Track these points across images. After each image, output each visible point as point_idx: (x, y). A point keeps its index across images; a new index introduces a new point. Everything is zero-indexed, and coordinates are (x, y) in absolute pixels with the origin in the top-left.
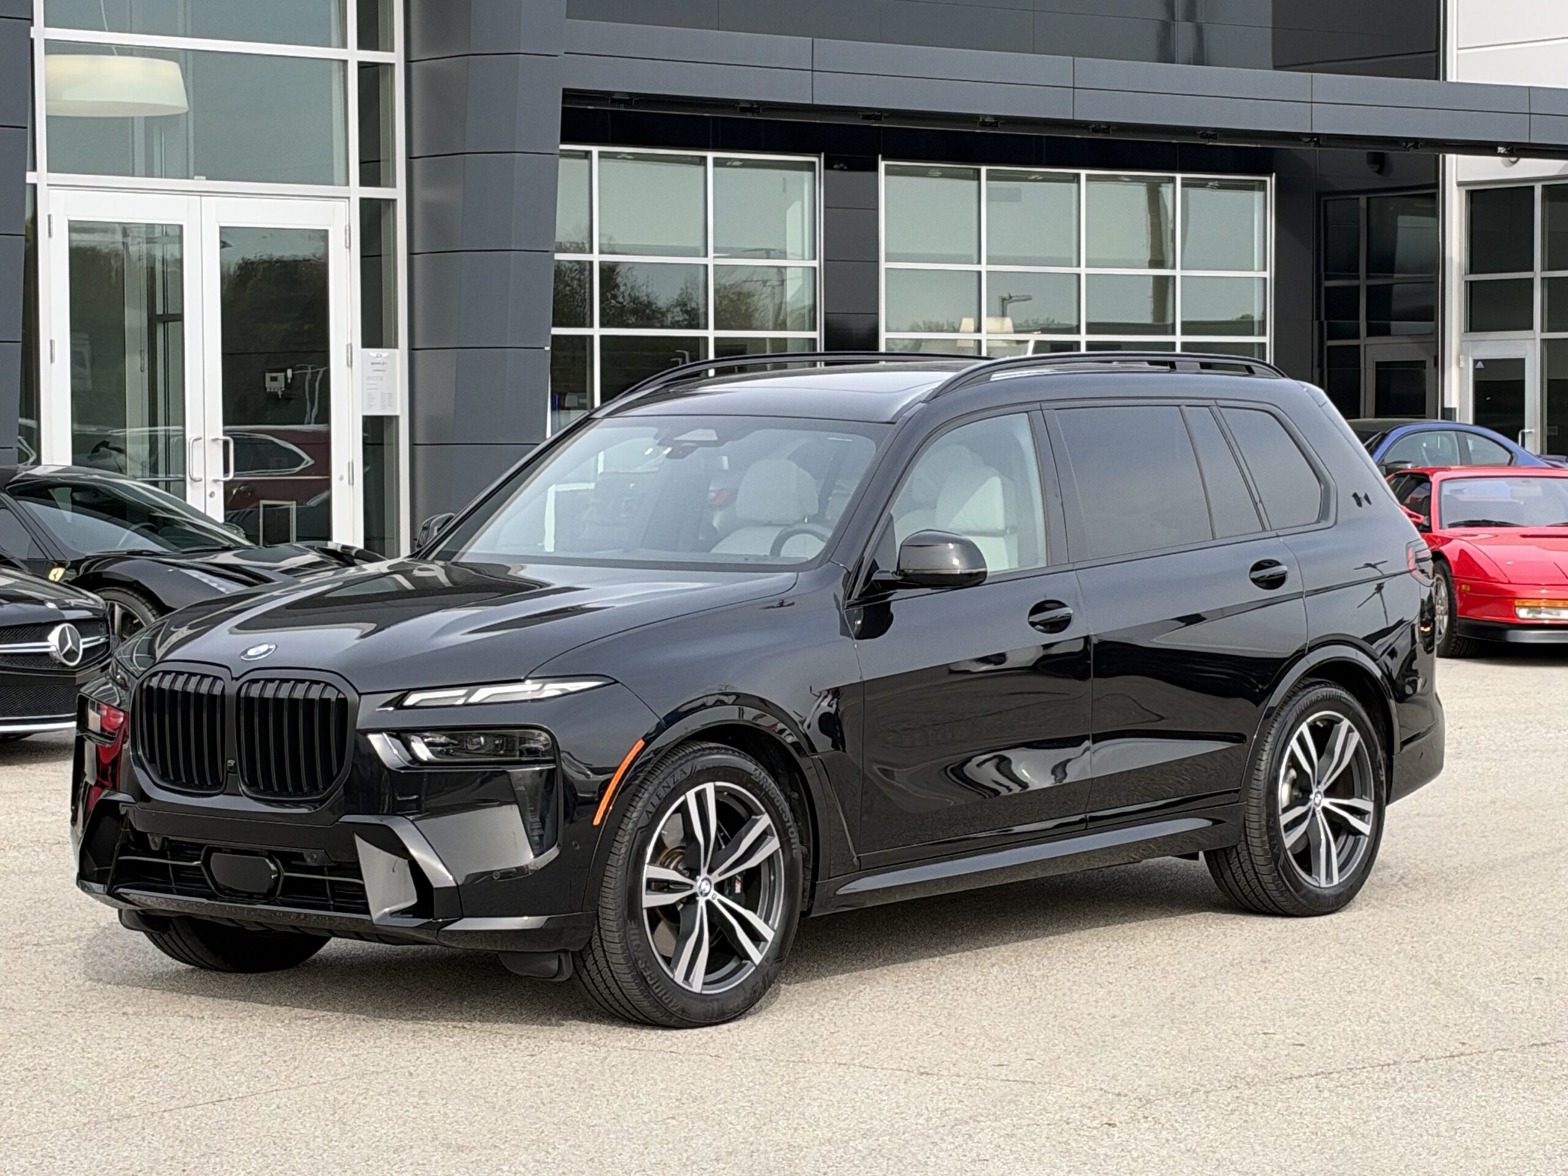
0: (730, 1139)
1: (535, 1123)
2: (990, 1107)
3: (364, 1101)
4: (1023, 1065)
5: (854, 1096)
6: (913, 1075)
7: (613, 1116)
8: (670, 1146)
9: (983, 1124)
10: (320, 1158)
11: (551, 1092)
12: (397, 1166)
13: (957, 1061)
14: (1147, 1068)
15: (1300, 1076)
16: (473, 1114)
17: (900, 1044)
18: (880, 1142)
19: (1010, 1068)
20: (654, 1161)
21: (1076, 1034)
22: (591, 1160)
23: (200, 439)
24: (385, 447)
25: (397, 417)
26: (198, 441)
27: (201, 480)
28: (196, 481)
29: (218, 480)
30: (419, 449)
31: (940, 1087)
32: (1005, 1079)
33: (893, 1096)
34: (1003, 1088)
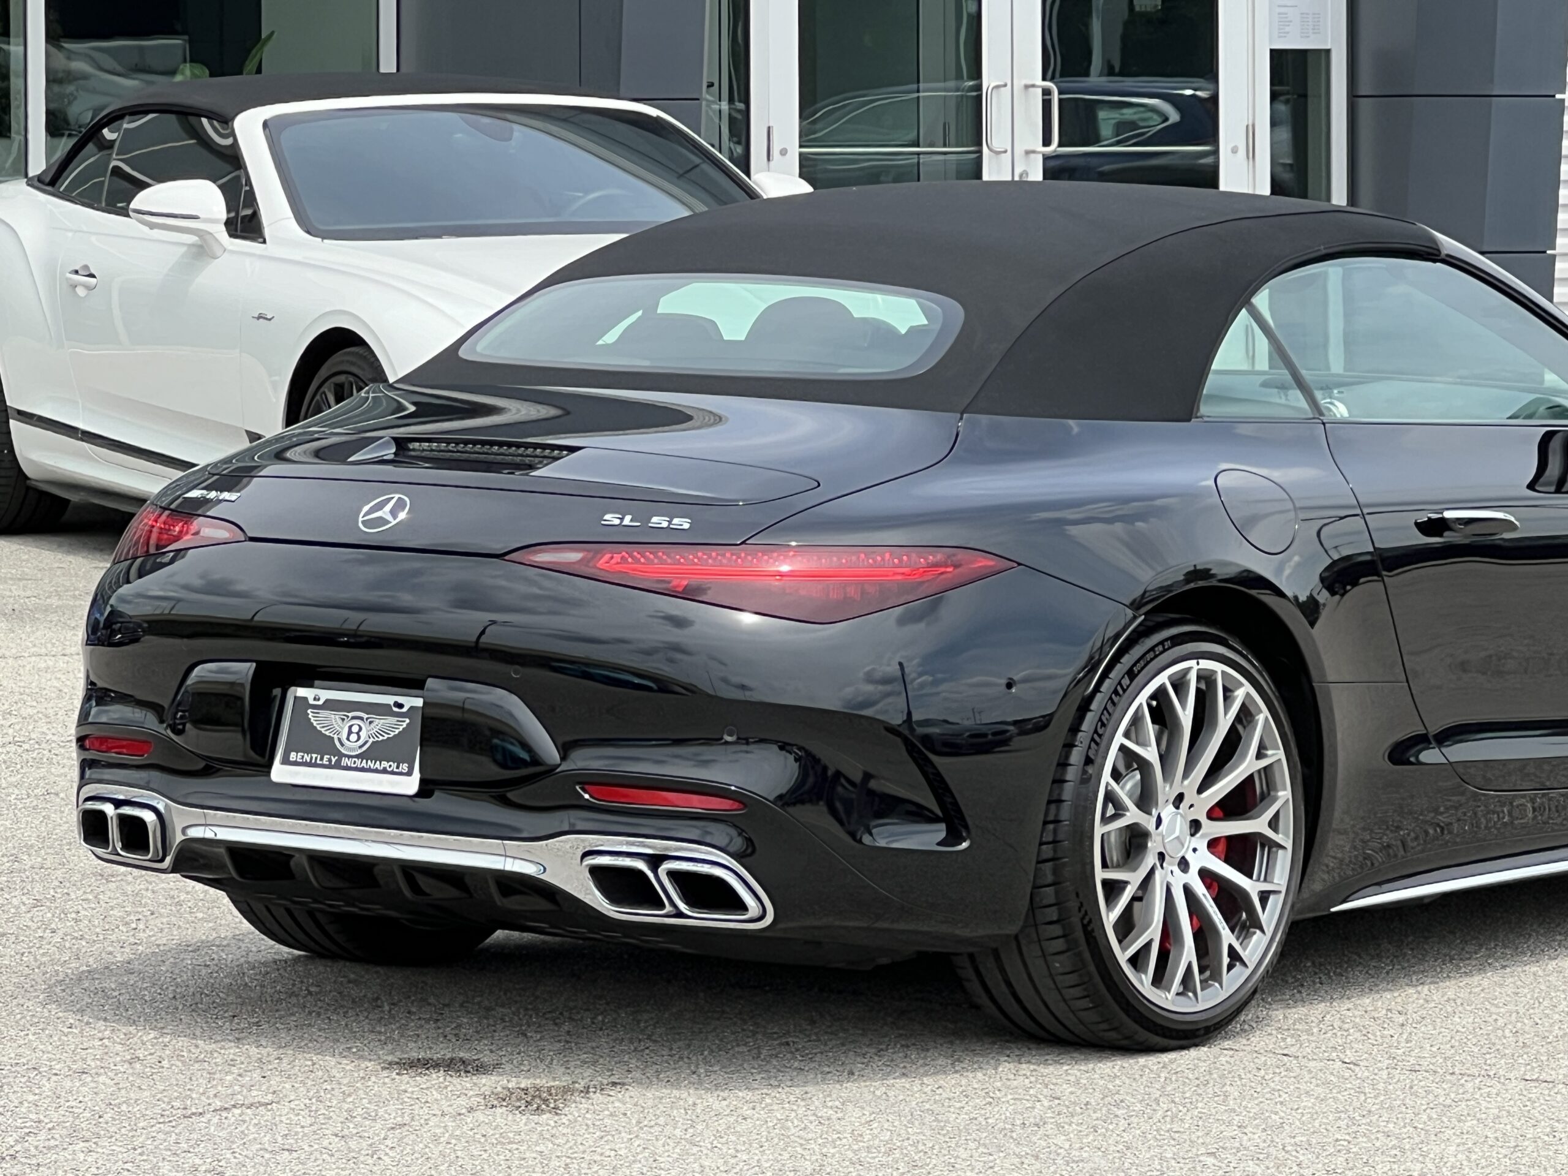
23: (1005, 85)
24: (1310, 100)
25: (1328, 52)
26: (1003, 89)
27: (1005, 152)
28: (998, 153)
29: (1034, 152)
30: (1364, 104)
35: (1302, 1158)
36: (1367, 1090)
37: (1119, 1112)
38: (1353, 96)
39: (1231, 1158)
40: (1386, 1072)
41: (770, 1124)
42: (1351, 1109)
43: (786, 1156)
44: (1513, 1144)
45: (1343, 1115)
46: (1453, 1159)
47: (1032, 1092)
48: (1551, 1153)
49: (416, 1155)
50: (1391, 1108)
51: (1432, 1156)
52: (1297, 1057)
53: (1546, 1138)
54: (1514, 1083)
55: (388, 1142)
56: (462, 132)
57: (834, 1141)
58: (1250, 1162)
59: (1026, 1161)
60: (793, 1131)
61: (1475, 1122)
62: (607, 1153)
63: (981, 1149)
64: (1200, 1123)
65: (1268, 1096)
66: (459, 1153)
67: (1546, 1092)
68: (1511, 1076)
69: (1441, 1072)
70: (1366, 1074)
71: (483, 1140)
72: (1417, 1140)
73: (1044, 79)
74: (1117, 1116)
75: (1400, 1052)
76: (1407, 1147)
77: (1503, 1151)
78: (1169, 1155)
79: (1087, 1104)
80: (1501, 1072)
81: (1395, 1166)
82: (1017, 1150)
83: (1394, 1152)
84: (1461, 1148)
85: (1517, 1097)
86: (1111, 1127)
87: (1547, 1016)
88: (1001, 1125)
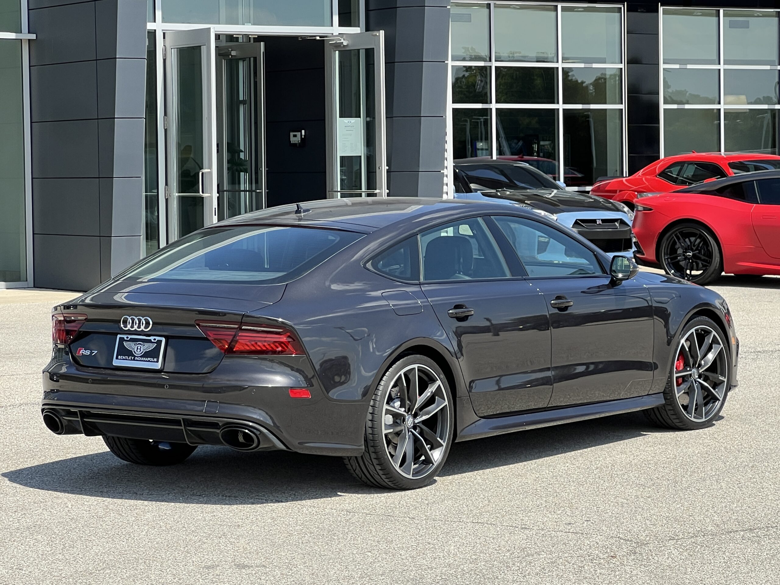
0: (395, 563)
1: (293, 554)
2: (551, 547)
3: (206, 541)
4: (583, 523)
5: (478, 541)
6: (517, 529)
7: (337, 550)
8: (360, 567)
9: (541, 556)
10: (165, 571)
11: (310, 537)
12: (205, 576)
13: (546, 521)
14: (651, 526)
15: (737, 531)
16: (262, 548)
17: (519, 512)
18: (478, 566)
19: (574, 525)
20: (346, 575)
21: (622, 506)
22: (313, 574)
25: (360, 157)
31: (529, 536)
32: (568, 531)
33: (499, 541)
34: (563, 537)
35: (401, 552)
36: (419, 528)
37: (335, 538)
39: (376, 553)
40: (425, 521)
41: (214, 545)
42: (415, 534)
43: (222, 556)
44: (473, 545)
45: (413, 537)
46: (453, 551)
47: (303, 531)
49: (90, 560)
50: (429, 534)
51: (446, 550)
52: (393, 517)
53: (484, 543)
54: (470, 524)
55: (80, 556)
57: (237, 550)
58: (384, 555)
60: (222, 547)
61: (459, 538)
62: (159, 557)
63: (289, 552)
64: (364, 541)
65: (386, 530)
66: (106, 559)
67: (481, 527)
68: (468, 521)
69: (444, 520)
70: (418, 522)
71: (113, 554)
72: (440, 545)
75: (429, 513)
76: (437, 547)
77: (470, 548)
78: (355, 552)
79: (323, 535)
80: (465, 520)
81: (434, 554)
82: (302, 552)
83: (432, 549)
84: (455, 547)
85: (471, 529)
86: (333, 543)
87: (477, 499)
88: (294, 543)
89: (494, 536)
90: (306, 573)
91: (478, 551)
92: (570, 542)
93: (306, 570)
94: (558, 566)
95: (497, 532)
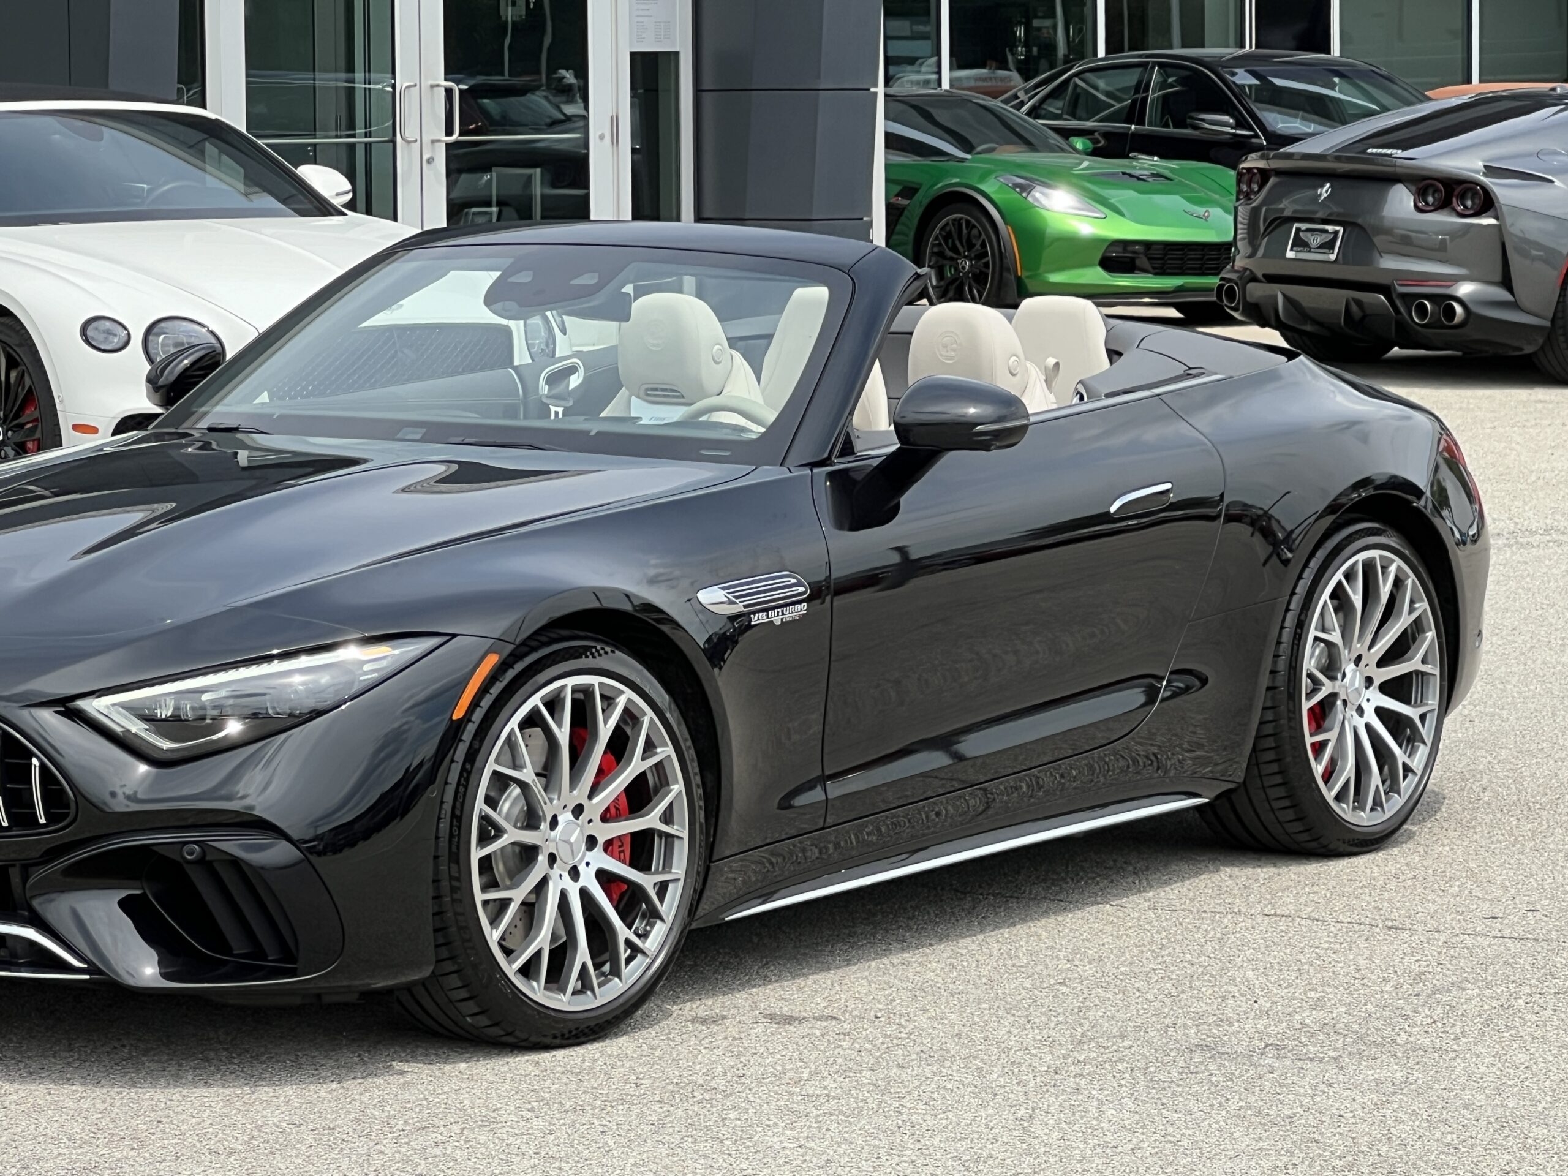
0: (1138, 1011)
2: (1479, 971)
4: (1525, 916)
5: (1301, 956)
6: (1378, 930)
7: (984, 980)
8: (1060, 1019)
9: (1470, 992)
12: (707, 1040)
13: (1436, 911)
17: (1360, 891)
18: (1334, 1015)
19: (1506, 921)
20: (1038, 1037)
23: (415, 85)
24: (661, 94)
25: (677, 54)
26: (412, 89)
27: (416, 141)
28: (409, 142)
29: (439, 141)
30: (707, 98)
31: (1414, 945)
32: (1499, 935)
33: (1351, 957)
34: (1496, 947)
35: (1137, 985)
36: (1147, 927)
37: (964, 951)
38: (698, 91)
39: (1080, 986)
40: (1150, 913)
42: (1146, 943)
44: (1296, 968)
45: (1145, 949)
46: (1257, 982)
48: (1331, 974)
50: (1177, 941)
51: (1238, 979)
53: (1318, 962)
54: (1260, 918)
56: (60, 136)
58: (1099, 990)
59: (917, 994)
61: (1251, 951)
63: (873, 985)
67: (1291, 924)
68: (1253, 911)
69: (1195, 910)
70: (1136, 915)
72: (1217, 967)
73: (446, 80)
74: (962, 955)
75: (1151, 895)
76: (1214, 973)
78: (1029, 986)
80: (1244, 910)
81: (1216, 989)
82: (905, 986)
83: (1206, 978)
85: (1270, 930)
89: (1332, 945)
90: (942, 1034)
91: (1314, 981)
92: (1518, 960)
93: (936, 1025)
94: (1520, 1015)
95: (1335, 937)
